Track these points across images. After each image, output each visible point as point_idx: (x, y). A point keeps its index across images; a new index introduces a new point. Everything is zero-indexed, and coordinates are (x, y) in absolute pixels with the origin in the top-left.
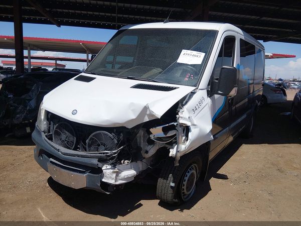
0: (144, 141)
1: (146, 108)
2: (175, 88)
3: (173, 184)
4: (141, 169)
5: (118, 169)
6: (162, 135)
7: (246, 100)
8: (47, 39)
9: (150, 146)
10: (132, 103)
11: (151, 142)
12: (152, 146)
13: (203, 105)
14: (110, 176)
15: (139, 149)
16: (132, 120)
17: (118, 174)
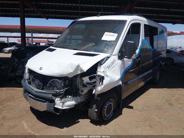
0: (81, 85)
1: (78, 66)
2: (98, 55)
3: (96, 110)
4: (80, 101)
5: (64, 100)
6: (89, 81)
7: (152, 61)
8: (42, 27)
9: (84, 88)
10: (71, 63)
11: (84, 86)
12: (85, 88)
13: (114, 64)
14: (59, 104)
15: (78, 89)
16: (71, 73)
17: (63, 103)
